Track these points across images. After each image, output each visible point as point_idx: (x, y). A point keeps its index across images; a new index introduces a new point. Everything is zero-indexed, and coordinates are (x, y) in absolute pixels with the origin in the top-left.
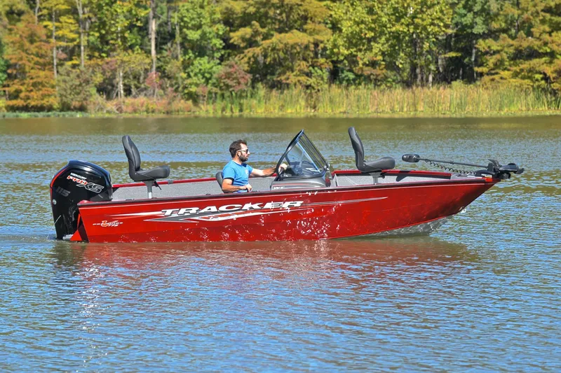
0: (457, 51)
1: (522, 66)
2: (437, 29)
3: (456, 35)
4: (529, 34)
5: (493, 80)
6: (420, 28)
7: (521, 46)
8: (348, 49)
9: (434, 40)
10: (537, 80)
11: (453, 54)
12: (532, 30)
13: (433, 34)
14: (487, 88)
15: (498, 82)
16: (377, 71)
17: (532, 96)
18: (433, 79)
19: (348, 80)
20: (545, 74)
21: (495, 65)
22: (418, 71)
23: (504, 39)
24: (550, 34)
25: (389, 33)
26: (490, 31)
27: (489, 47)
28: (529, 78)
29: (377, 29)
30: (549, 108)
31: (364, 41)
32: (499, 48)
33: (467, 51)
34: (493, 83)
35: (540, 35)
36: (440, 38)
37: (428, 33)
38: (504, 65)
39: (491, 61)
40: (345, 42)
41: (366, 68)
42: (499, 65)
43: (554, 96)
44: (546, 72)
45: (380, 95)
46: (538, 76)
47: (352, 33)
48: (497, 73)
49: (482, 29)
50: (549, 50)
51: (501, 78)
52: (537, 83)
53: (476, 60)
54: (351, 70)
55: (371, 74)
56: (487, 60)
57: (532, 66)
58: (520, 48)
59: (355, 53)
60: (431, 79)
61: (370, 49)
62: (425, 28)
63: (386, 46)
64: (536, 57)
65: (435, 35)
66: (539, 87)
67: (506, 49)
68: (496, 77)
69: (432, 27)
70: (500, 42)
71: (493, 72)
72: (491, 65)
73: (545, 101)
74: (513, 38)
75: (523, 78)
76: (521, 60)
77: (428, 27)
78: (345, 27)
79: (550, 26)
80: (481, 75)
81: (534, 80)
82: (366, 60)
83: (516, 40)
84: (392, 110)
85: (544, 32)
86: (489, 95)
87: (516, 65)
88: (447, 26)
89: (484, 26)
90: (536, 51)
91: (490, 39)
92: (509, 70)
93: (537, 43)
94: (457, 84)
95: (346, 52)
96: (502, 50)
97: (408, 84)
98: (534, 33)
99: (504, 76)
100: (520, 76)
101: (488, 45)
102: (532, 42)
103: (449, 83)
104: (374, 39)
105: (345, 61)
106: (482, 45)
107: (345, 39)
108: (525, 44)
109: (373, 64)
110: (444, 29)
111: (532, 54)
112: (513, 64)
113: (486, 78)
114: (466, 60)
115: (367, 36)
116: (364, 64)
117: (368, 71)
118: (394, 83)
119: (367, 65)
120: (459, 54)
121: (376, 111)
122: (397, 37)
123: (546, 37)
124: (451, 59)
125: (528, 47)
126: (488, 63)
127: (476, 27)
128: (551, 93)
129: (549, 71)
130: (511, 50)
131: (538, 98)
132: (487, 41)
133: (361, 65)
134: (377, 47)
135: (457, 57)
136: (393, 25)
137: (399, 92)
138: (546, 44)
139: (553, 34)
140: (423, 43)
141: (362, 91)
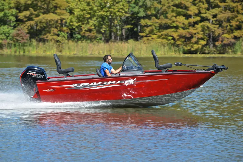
0: (132, 24)
1: (162, 33)
2: (121, 14)
3: (131, 17)
4: (166, 17)
5: (148, 39)
6: (113, 13)
7: (162, 23)
8: (77, 23)
9: (119, 19)
10: (170, 40)
11: (129, 26)
12: (167, 15)
14: (145, 44)
15: (151, 40)
16: (92, 34)
17: (167, 48)
18: (120, 38)
19: (78, 39)
20: (172, 36)
21: (149, 32)
22: (112, 34)
23: (153, 19)
24: (176, 17)
25: (98, 15)
26: (147, 15)
27: (146, 23)
28: (166, 39)
29: (92, 13)
30: (175, 54)
31: (85, 19)
32: (151, 24)
33: (136, 25)
34: (148, 41)
35: (171, 18)
36: (122, 18)
37: (117, 16)
38: (154, 32)
39: (148, 30)
40: (76, 19)
41: (86, 33)
42: (151, 32)
43: (178, 48)
44: (174, 36)
45: (93, 46)
46: (170, 38)
47: (79, 15)
48: (150, 36)
49: (143, 14)
50: (175, 25)
51: (152, 39)
52: (170, 41)
53: (140, 30)
54: (79, 34)
55: (89, 36)
56: (145, 30)
57: (167, 33)
58: (161, 24)
59: (81, 25)
60: (118, 38)
61: (88, 23)
62: (115, 13)
63: (96, 21)
64: (169, 29)
65: (120, 17)
66: (170, 43)
67: (155, 24)
68: (150, 38)
69: (119, 13)
70: (152, 21)
71: (148, 35)
72: (147, 32)
73: (173, 50)
74: (158, 19)
75: (163, 38)
76: (162, 30)
77: (117, 13)
78: (76, 12)
79: (176, 13)
80: (142, 37)
81: (168, 39)
82: (86, 29)
83: (159, 20)
84: (99, 53)
85: (173, 16)
86: (146, 46)
87: (160, 32)
88: (126, 13)
89: (144, 13)
90: (169, 25)
91: (147, 19)
92: (156, 35)
93: (170, 22)
94: (131, 41)
95: (77, 25)
96: (152, 25)
97: (107, 41)
98: (168, 17)
99: (154, 38)
100: (161, 38)
101: (146, 22)
102: (167, 21)
103: (127, 41)
104: (90, 18)
105: (76, 29)
106: (143, 22)
107: (76, 18)
108: (164, 22)
109: (90, 30)
110: (124, 14)
111: (167, 27)
112: (158, 32)
113: (145, 39)
114: (135, 29)
115: (87, 17)
116: (85, 30)
117: (87, 34)
118: (100, 40)
119: (87, 31)
121: (91, 54)
122: (103, 18)
123: (174, 18)
124: (128, 29)
125: (165, 23)
126: (146, 31)
127: (140, 13)
128: (176, 46)
129: (175, 35)
130: (157, 25)
131: (170, 48)
132: (145, 20)
133: (84, 31)
134: (91, 22)
135: (131, 28)
136: (100, 11)
137: (102, 45)
138: (174, 22)
139: (178, 17)
140: (114, 21)
141: (83, 44)
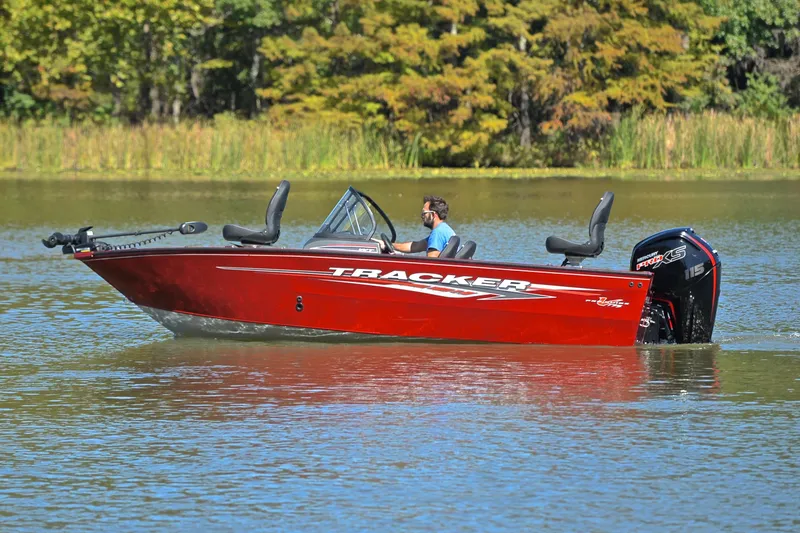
0: (227, 57)
1: (343, 88)
2: (187, 17)
3: (225, 29)
4: (357, 29)
5: (290, 112)
6: (157, 14)
7: (341, 50)
8: (21, 50)
9: (183, 37)
10: (370, 114)
11: (217, 64)
12: (361, 21)
13: (180, 25)
14: (279, 128)
15: (300, 116)
16: (76, 93)
17: (360, 144)
18: (182, 109)
19: (22, 110)
20: (385, 104)
21: (295, 84)
22: (154, 93)
23: (310, 37)
24: (393, 28)
25: (101, 21)
26: (284, 21)
27: (283, 52)
28: (357, 109)
29: (76, 14)
30: (391, 166)
31: (51, 36)
32: (302, 54)
33: (244, 59)
34: (293, 120)
35: (376, 31)
36: (194, 33)
37: (172, 25)
38: (311, 85)
39: (288, 76)
40: (16, 37)
41: (54, 87)
42: (302, 84)
43: (401, 143)
44: (386, 99)
45: (83, 138)
46: (373, 107)
47: (29, 20)
48: (297, 100)
49: (271, 18)
50: (391, 60)
51: (306, 109)
52: (370, 121)
53: (260, 76)
54: (27, 91)
55: (66, 99)
56: (280, 76)
57: (361, 87)
58: (340, 54)
59: (35, 59)
60: (177, 107)
61: (62, 51)
62: (165, 15)
63: (93, 46)
64: (368, 72)
65: (185, 27)
66: (374, 125)
67: (314, 56)
68: (297, 107)
69: (179, 13)
70: (304, 43)
71: (290, 97)
72: (288, 86)
73: (384, 153)
74: (328, 35)
75: (346, 109)
76: (342, 77)
77: (172, 12)
78: (16, 9)
79: (394, 15)
80: (269, 102)
81: (365, 113)
82: (55, 73)
83: (333, 39)
84: (104, 165)
85: (383, 25)
86: (282, 139)
87: (333, 85)
88: (206, 12)
89: (273, 13)
90: (367, 60)
91: (285, 37)
92: (319, 95)
93: (370, 45)
94: (225, 119)
95: (18, 57)
96: (306, 58)
97: (133, 119)
98: (365, 27)
99: (311, 106)
100: (339, 106)
101: (282, 47)
102: (361, 43)
103: (211, 117)
104: (70, 33)
105: (17, 74)
106: (270, 47)
107: (16, 33)
108: (348, 47)
109: (69, 80)
110: (200, 17)
111: (362, 66)
112: (328, 84)
113: (278, 109)
114: (242, 76)
115: (59, 27)
116: (52, 80)
117: (59, 92)
118: (107, 116)
119: (57, 82)
120: (230, 64)
121: (74, 169)
122: (115, 29)
123: (386, 35)
124: (212, 72)
125: (355, 53)
126: (282, 81)
127: (259, 15)
128: (394, 138)
129: (392, 96)
130: (324, 58)
131: (372, 147)
132: (279, 40)
133: (45, 82)
134: (75, 48)
135: (224, 70)
136: (107, 7)
137: (116, 131)
138: (385, 47)
139: (400, 29)
140: (163, 44)
141: (48, 128)
